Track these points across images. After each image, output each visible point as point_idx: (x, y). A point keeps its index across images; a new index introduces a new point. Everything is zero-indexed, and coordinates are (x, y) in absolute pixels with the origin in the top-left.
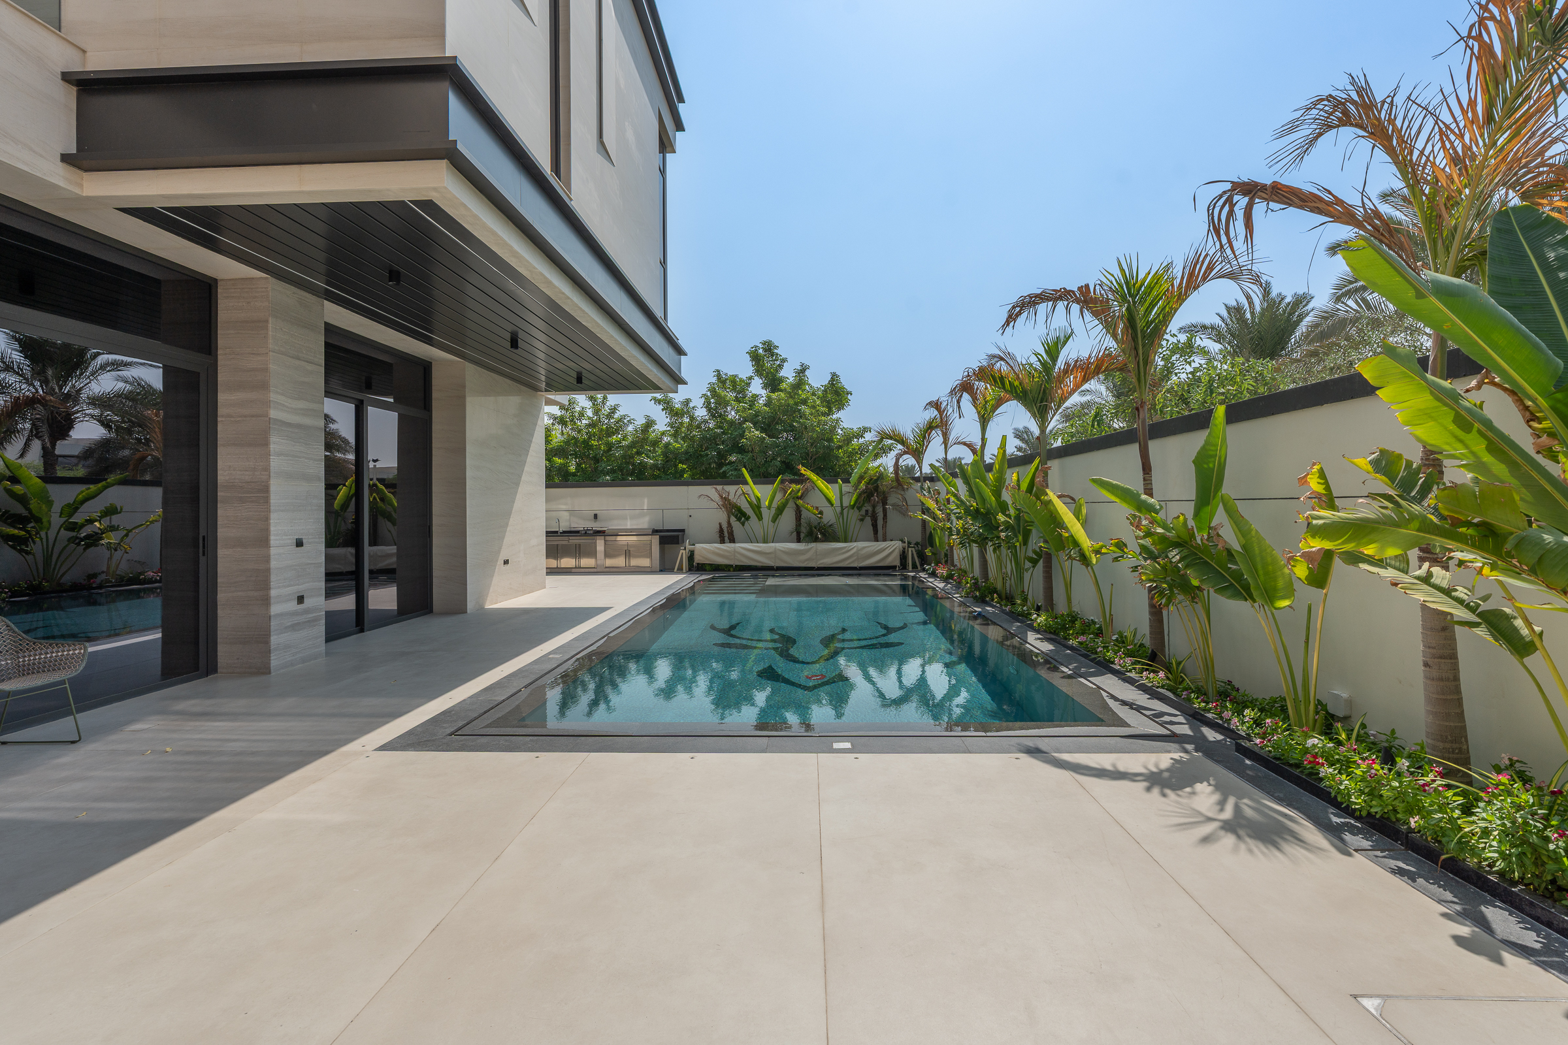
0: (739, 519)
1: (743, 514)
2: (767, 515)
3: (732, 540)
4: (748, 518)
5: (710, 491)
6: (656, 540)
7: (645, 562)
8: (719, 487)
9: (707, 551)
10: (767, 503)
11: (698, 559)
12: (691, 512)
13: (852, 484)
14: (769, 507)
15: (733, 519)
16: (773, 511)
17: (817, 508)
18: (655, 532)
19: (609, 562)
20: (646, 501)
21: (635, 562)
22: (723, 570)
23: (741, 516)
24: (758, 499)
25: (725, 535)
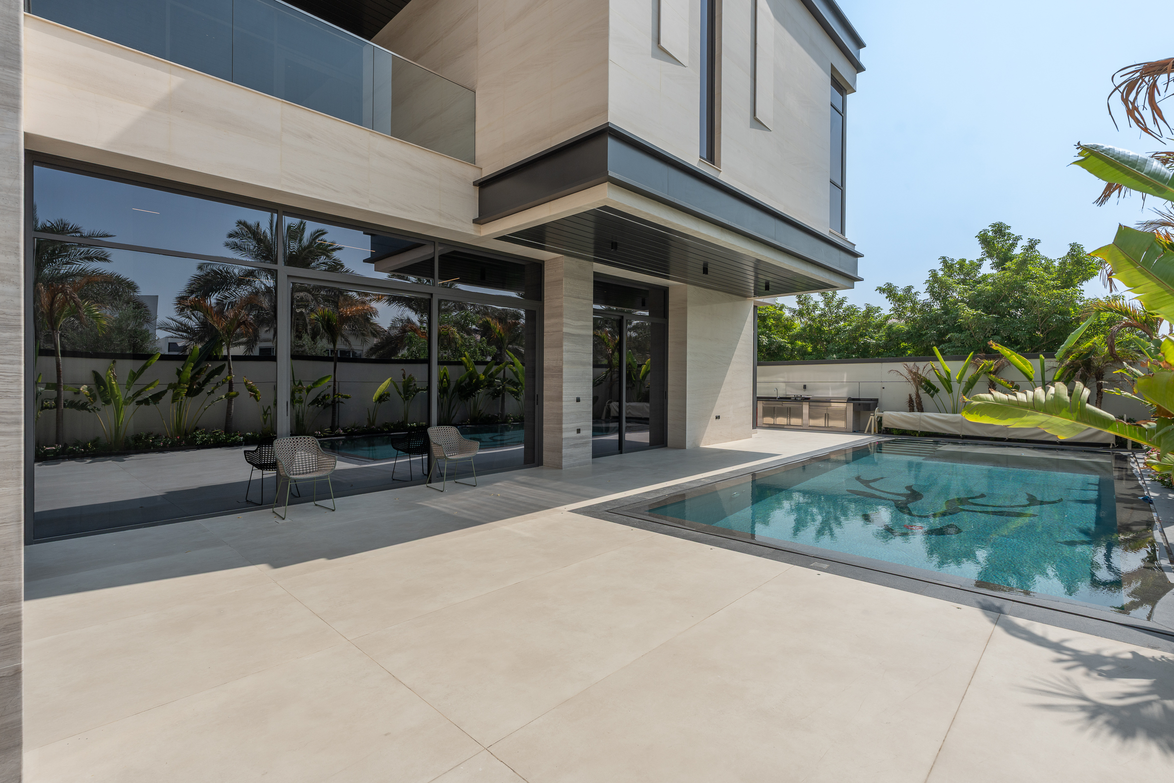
0: (928, 392)
1: (933, 387)
2: (957, 388)
3: (921, 410)
4: (937, 391)
5: (900, 367)
6: (851, 407)
7: (841, 424)
8: (911, 364)
9: (895, 417)
10: (957, 377)
11: (886, 424)
12: (884, 385)
13: (1057, 359)
14: (959, 381)
15: (922, 392)
16: (963, 385)
17: (1012, 383)
18: (850, 400)
19: (812, 422)
20: (845, 375)
21: (832, 423)
22: (910, 435)
23: (931, 389)
24: (948, 374)
25: (915, 405)
